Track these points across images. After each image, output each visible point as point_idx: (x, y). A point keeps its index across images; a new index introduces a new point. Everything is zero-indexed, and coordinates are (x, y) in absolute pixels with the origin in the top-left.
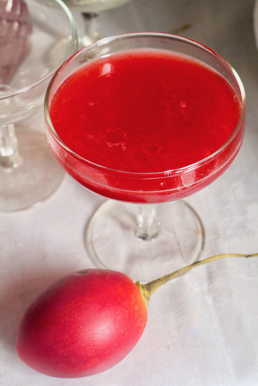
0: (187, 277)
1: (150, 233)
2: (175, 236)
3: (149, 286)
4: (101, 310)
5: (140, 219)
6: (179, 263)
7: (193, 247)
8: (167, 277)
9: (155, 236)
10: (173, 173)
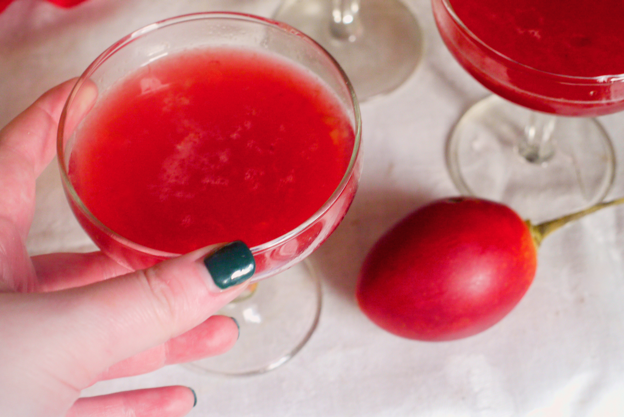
0: (587, 221)
1: (542, 153)
2: (575, 162)
3: (543, 228)
4: (483, 252)
5: (531, 133)
6: (578, 201)
7: (598, 181)
8: (567, 219)
9: (548, 158)
10: (609, 79)
